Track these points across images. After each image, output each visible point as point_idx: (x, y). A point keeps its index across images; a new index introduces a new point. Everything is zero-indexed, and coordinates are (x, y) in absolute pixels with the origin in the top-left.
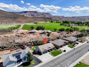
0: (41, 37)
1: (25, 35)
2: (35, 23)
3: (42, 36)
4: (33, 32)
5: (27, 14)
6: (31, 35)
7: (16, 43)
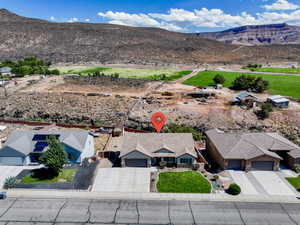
0: (222, 116)
1: (171, 102)
2: (250, 66)
3: (229, 114)
4: (206, 95)
5: (245, 36)
6: (190, 104)
7: (130, 119)
